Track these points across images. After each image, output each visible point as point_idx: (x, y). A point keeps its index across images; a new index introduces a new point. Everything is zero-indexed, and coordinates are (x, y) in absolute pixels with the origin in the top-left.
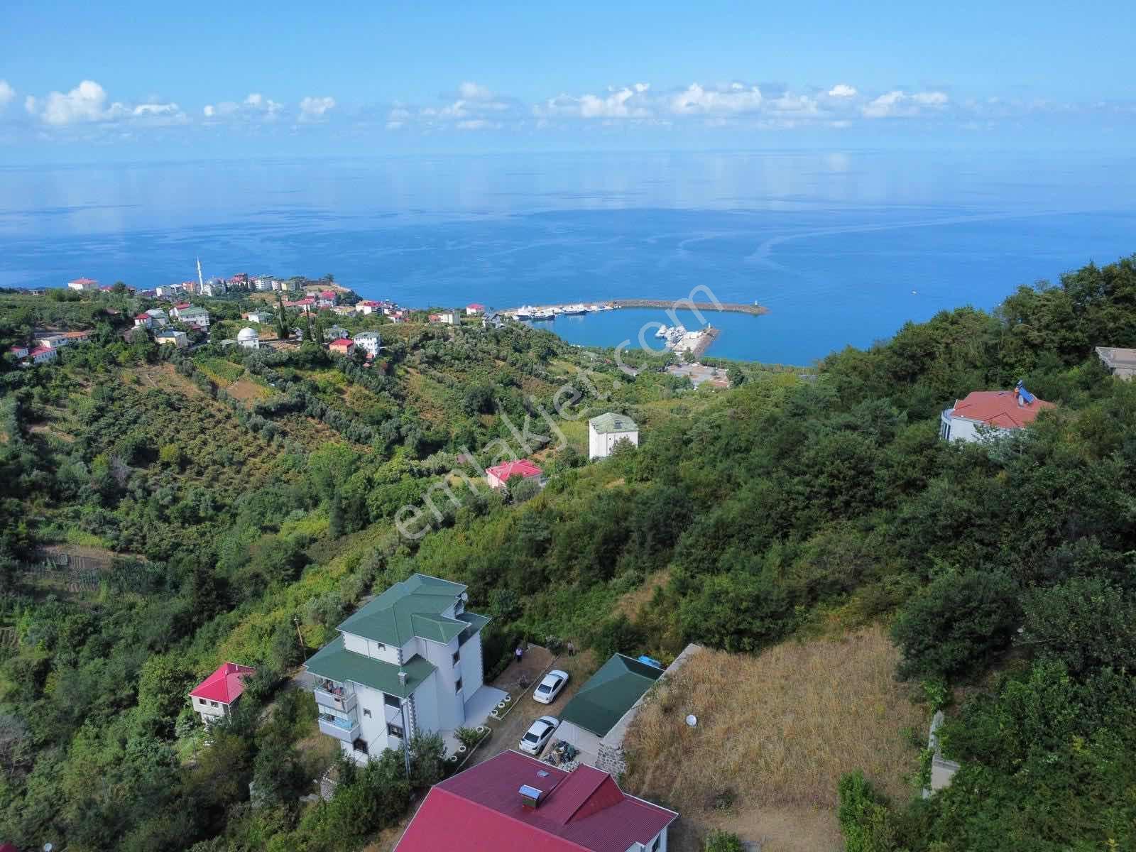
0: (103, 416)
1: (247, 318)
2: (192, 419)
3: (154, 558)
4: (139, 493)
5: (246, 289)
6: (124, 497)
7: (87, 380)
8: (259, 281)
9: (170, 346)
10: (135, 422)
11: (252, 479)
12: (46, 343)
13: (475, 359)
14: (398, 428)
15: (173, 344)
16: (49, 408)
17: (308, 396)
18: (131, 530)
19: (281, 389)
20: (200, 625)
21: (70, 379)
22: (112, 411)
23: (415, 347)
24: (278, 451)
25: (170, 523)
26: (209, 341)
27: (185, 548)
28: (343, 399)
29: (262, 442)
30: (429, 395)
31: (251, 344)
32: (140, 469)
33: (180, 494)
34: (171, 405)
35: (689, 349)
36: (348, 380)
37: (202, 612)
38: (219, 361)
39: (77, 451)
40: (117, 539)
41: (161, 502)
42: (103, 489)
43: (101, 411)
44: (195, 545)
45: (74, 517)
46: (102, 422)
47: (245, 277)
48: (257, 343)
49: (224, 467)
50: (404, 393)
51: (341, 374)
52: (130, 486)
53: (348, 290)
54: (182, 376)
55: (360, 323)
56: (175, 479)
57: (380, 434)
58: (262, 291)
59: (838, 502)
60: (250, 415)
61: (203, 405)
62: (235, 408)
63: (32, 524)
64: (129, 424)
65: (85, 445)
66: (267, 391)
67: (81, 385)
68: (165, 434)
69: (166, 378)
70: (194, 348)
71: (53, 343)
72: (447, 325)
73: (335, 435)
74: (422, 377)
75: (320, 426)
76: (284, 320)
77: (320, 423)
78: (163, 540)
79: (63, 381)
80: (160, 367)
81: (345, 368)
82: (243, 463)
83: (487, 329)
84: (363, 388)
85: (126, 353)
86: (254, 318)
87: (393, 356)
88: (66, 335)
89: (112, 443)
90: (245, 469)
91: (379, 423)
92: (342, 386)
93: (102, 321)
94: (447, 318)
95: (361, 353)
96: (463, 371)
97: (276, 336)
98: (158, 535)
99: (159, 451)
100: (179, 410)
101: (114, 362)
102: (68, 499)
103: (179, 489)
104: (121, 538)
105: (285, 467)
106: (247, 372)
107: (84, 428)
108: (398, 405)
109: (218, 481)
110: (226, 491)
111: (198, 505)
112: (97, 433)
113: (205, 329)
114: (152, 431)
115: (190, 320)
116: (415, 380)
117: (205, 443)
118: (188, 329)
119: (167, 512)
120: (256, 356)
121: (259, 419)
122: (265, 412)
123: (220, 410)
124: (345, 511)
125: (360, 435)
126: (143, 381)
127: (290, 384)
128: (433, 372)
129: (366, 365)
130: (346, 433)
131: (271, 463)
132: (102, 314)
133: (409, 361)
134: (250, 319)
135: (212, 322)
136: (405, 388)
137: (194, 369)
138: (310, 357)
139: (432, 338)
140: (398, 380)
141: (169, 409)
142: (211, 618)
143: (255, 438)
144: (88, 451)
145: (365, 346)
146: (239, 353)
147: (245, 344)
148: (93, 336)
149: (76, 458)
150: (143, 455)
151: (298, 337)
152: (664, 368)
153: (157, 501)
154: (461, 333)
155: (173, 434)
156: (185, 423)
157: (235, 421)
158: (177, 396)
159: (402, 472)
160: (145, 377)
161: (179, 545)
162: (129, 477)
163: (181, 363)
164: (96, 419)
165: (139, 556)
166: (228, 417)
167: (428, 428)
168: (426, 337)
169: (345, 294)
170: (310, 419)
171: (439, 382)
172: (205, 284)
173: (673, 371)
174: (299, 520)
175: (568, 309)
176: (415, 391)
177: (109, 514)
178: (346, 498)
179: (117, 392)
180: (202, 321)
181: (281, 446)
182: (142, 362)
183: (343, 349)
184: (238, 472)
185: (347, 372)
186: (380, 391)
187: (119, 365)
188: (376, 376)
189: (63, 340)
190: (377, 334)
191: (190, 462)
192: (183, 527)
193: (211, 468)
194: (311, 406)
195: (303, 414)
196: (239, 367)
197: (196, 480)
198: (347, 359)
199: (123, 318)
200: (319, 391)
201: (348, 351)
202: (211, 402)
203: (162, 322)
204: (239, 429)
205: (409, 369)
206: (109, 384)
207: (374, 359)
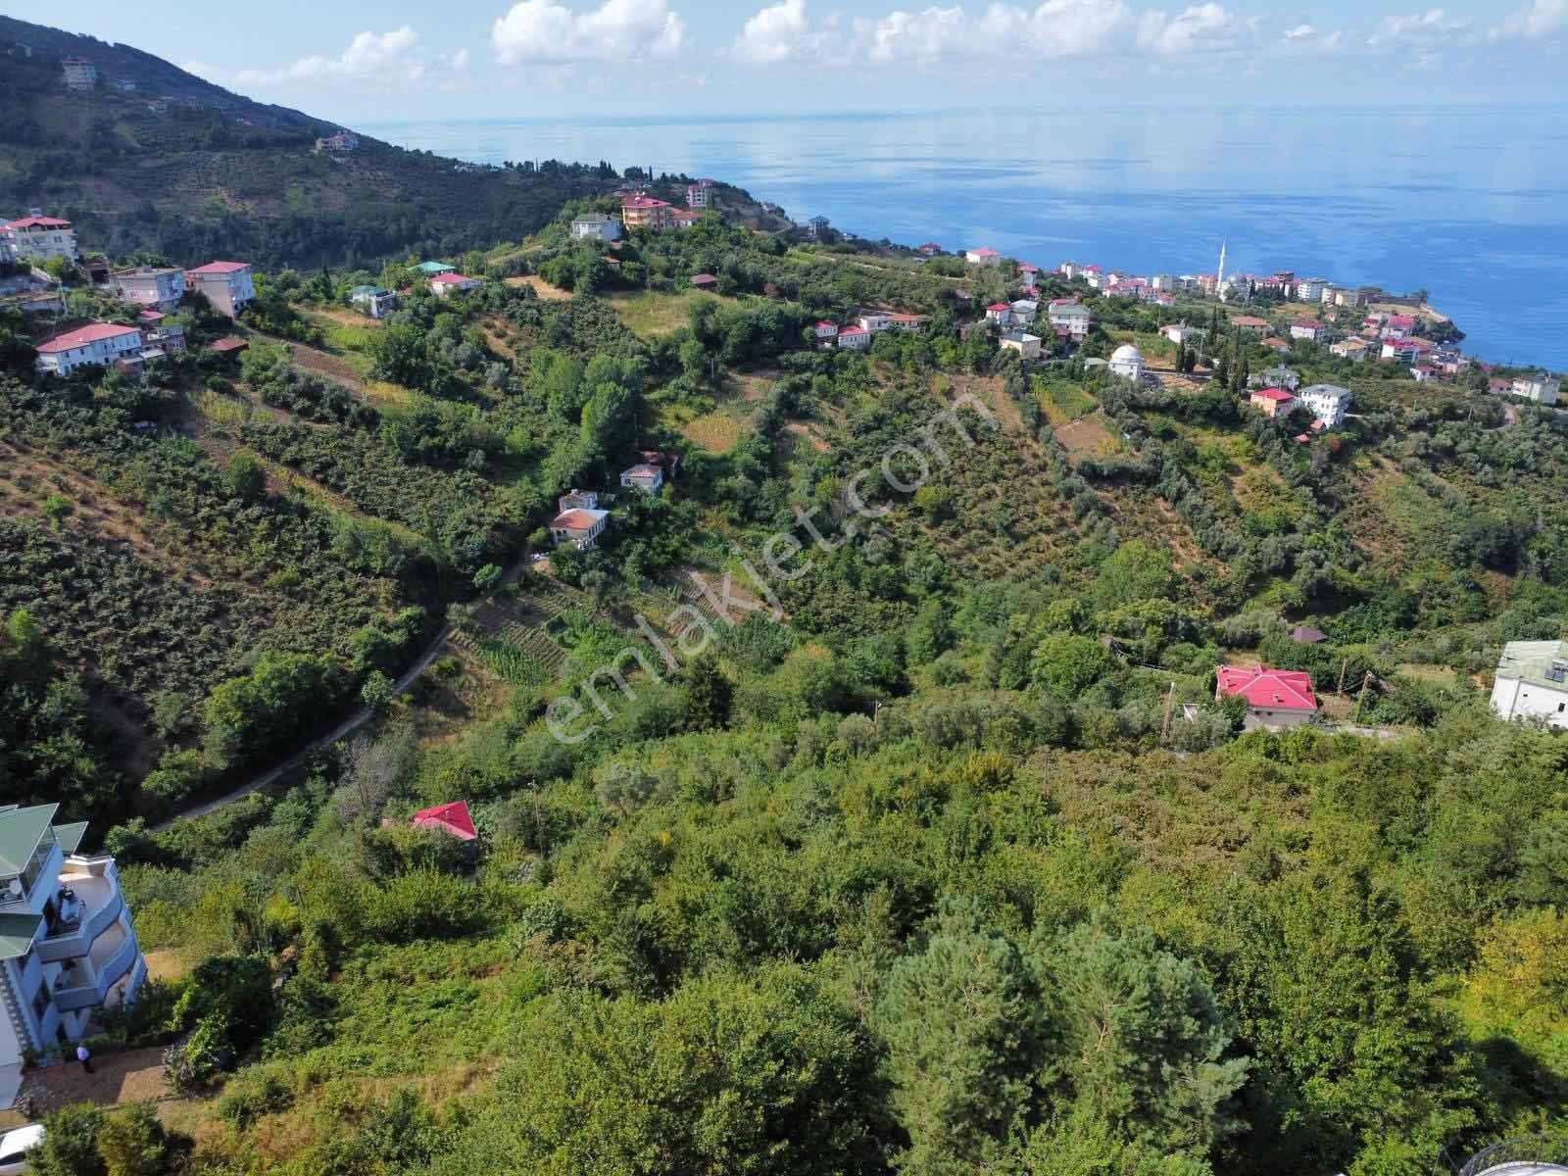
0: (879, 428)
1: (1163, 333)
2: (992, 458)
3: (801, 625)
5: (1279, 296)
7: (888, 379)
8: (1305, 286)
9: (1011, 353)
11: (1022, 562)
12: (864, 323)
13: (1535, 471)
14: (1292, 552)
15: (1016, 353)
16: (825, 404)
17: (1168, 464)
18: (800, 583)
19: (1136, 445)
21: (867, 374)
22: (894, 425)
23: (1418, 426)
24: (1086, 535)
25: (856, 588)
26: (1072, 356)
28: (1230, 485)
29: (1069, 515)
30: (1397, 514)
31: (1124, 370)
36: (1255, 455)
38: (1069, 386)
39: (818, 464)
41: (869, 558)
43: (880, 420)
44: (864, 628)
46: (873, 436)
47: (1289, 278)
48: (1135, 371)
49: (994, 535)
50: (1348, 497)
51: (1249, 443)
53: (1442, 319)
54: (1008, 397)
55: (1344, 369)
56: (915, 534)
57: (1254, 552)
60: (1067, 474)
61: (1017, 442)
62: (1055, 457)
63: (698, 538)
65: (835, 460)
66: (1115, 443)
67: (877, 384)
68: (942, 470)
69: (988, 395)
70: (1045, 362)
71: (871, 324)
72: (1518, 400)
73: (1185, 534)
74: (1403, 479)
75: (1169, 515)
77: (1170, 510)
78: (831, 606)
79: (857, 374)
80: (987, 379)
81: (1258, 434)
82: (1025, 538)
84: (1275, 474)
85: (952, 353)
86: (1175, 335)
87: (1363, 432)
88: (894, 317)
90: (1019, 548)
91: (1264, 534)
92: (1241, 463)
93: (945, 305)
94: (1529, 390)
95: (1302, 419)
96: (1495, 485)
97: (1173, 367)
98: (831, 598)
99: (919, 491)
100: (980, 442)
101: (932, 362)
102: (761, 521)
103: (910, 548)
104: (780, 588)
105: (1079, 561)
106: (1101, 410)
107: (850, 439)
108: (1320, 515)
109: (973, 551)
110: (973, 568)
115: (1062, 322)
116: (1386, 480)
117: (989, 496)
118: (1050, 335)
120: (1124, 387)
121: (1076, 481)
122: (1094, 475)
123: (1035, 456)
124: (1006, 652)
125: (1220, 545)
126: (956, 393)
127: (1152, 440)
128: (1426, 474)
129: (1303, 438)
130: (1200, 536)
131: (1065, 549)
132: (950, 297)
133: (1389, 448)
134: (1165, 335)
135: (1091, 329)
136: (1355, 490)
137: (1027, 390)
138: (1206, 406)
139: (1462, 418)
140: (1348, 474)
143: (1064, 507)
144: (832, 468)
145: (1316, 408)
146: (1102, 381)
147: (1117, 370)
148: (925, 324)
151: (1213, 373)
154: (1532, 419)
155: (950, 473)
156: (978, 462)
157: (1049, 476)
159: (1152, 621)
160: (962, 390)
161: (845, 620)
163: (1012, 379)
166: (1043, 468)
169: (1434, 323)
170: (1158, 500)
171: (1435, 493)
172: (1224, 280)
176: (1373, 500)
179: (915, 401)
181: (1091, 528)
182: (968, 368)
183: (1267, 404)
185: (1258, 443)
186: (1301, 484)
187: (937, 366)
188: (1309, 458)
189: (887, 322)
190: (1350, 392)
191: (952, 516)
192: (871, 599)
193: (974, 532)
194: (1166, 481)
195: (1153, 489)
196: (1093, 400)
197: (944, 541)
198: (1267, 421)
199: (973, 305)
200: (1196, 463)
201: (1278, 410)
202: (1029, 442)
203: (1022, 319)
204: (1047, 488)
205: (1385, 461)
206: (912, 390)
207: (1324, 430)
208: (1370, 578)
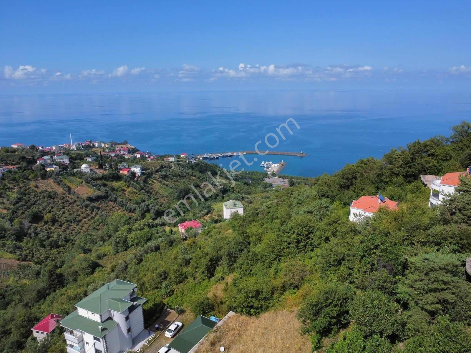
0: (21, 201)
1: (86, 160)
2: (59, 202)
3: (37, 263)
4: (33, 235)
5: (90, 147)
6: (26, 236)
7: (15, 186)
8: (96, 143)
9: (52, 171)
10: (34, 204)
11: (83, 228)
13: (183, 176)
14: (148, 206)
15: (53, 171)
17: (109, 192)
18: (27, 251)
19: (98, 190)
20: (49, 294)
21: (7, 186)
22: (25, 199)
23: (157, 171)
24: (96, 216)
25: (45, 248)
26: (69, 170)
27: (51, 258)
28: (125, 194)
29: (89, 212)
30: (162, 192)
31: (86, 171)
32: (35, 224)
33: (52, 235)
34: (50, 197)
35: (274, 171)
36: (127, 186)
37: (51, 288)
38: (72, 178)
39: (7, 217)
40: (21, 255)
41: (42, 239)
42: (17, 233)
43: (20, 199)
44: (55, 257)
45: (2, 246)
46: (20, 204)
47: (91, 142)
48: (89, 170)
49: (72, 223)
50: (151, 191)
51: (125, 183)
52: (29, 231)
53: (133, 147)
54: (56, 184)
55: (135, 161)
56: (50, 229)
57: (139, 208)
58: (97, 148)
59: (301, 245)
60: (84, 201)
61: (64, 196)
62: (78, 198)
64: (31, 205)
65: (12, 214)
66: (92, 190)
67: (12, 188)
68: (47, 209)
69: (49, 185)
70: (62, 173)
72: (172, 162)
73: (120, 209)
74: (159, 184)
75: (114, 205)
76: (102, 160)
77: (114, 204)
78: (42, 255)
79: (4, 187)
80: (47, 180)
81: (126, 180)
82: (80, 221)
83: (189, 163)
84: (134, 189)
85: (32, 175)
86: (89, 160)
87: (147, 175)
88: (7, 167)
89: (23, 213)
90: (81, 224)
91: (140, 204)
92: (125, 188)
93: (23, 161)
94: (172, 159)
95: (134, 174)
96: (177, 181)
97: (97, 167)
98: (40, 253)
99: (43, 217)
100: (54, 199)
101: (27, 178)
103: (51, 233)
104: (23, 255)
105: (98, 223)
106: (84, 182)
107: (12, 207)
108: (148, 196)
109: (68, 229)
110: (72, 233)
111: (58, 240)
112: (17, 209)
113: (68, 165)
114: (41, 208)
115: (61, 160)
116: (156, 185)
117: (64, 213)
118: (60, 165)
119: (45, 243)
120: (88, 175)
121: (88, 202)
122: (90, 199)
123: (71, 199)
124: (118, 243)
125: (131, 209)
126: (39, 186)
127: (102, 187)
128: (164, 182)
129: (136, 179)
130: (125, 208)
131: (92, 221)
132: (23, 158)
133: (154, 177)
134: (88, 160)
135: (70, 161)
136: (152, 189)
137: (61, 181)
138: (111, 176)
139: (165, 167)
140: (149, 185)
141: (49, 198)
142: (55, 291)
144: (13, 217)
145: (136, 171)
146: (81, 175)
147: (84, 171)
148: (19, 168)
149: (6, 220)
150: (37, 218)
151: (107, 167)
152: (263, 179)
153: (40, 239)
154: (177, 165)
155: (50, 209)
156: (56, 204)
157: (78, 203)
158: (53, 193)
160: (40, 185)
161: (48, 257)
162: (29, 228)
163: (56, 179)
164: (17, 203)
165: (30, 263)
166: (75, 201)
167: (161, 206)
168: (162, 167)
169: (132, 148)
170: (110, 202)
171: (167, 186)
173: (267, 180)
174: (100, 246)
175: (225, 155)
176: (156, 190)
177: (18, 244)
178: (119, 237)
179: (27, 191)
180: (66, 161)
181: (97, 214)
182: (39, 178)
183: (126, 172)
184: (78, 225)
185: (127, 182)
186: (141, 190)
187: (29, 180)
188: (140, 183)
189: (6, 169)
190: (141, 166)
191: (57, 221)
192: (51, 249)
193: (66, 223)
194: (111, 197)
195: (107, 200)
196: (81, 180)
197: (59, 229)
198: (127, 177)
199: (32, 160)
200: (115, 190)
201: (128, 173)
202: (68, 195)
203: (49, 162)
204: (79, 206)
205: (154, 181)
206: (24, 188)
207: (139, 177)
208: (165, 207)
